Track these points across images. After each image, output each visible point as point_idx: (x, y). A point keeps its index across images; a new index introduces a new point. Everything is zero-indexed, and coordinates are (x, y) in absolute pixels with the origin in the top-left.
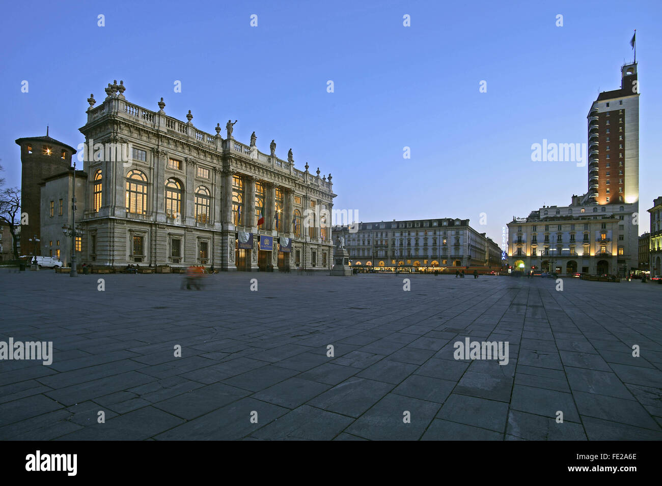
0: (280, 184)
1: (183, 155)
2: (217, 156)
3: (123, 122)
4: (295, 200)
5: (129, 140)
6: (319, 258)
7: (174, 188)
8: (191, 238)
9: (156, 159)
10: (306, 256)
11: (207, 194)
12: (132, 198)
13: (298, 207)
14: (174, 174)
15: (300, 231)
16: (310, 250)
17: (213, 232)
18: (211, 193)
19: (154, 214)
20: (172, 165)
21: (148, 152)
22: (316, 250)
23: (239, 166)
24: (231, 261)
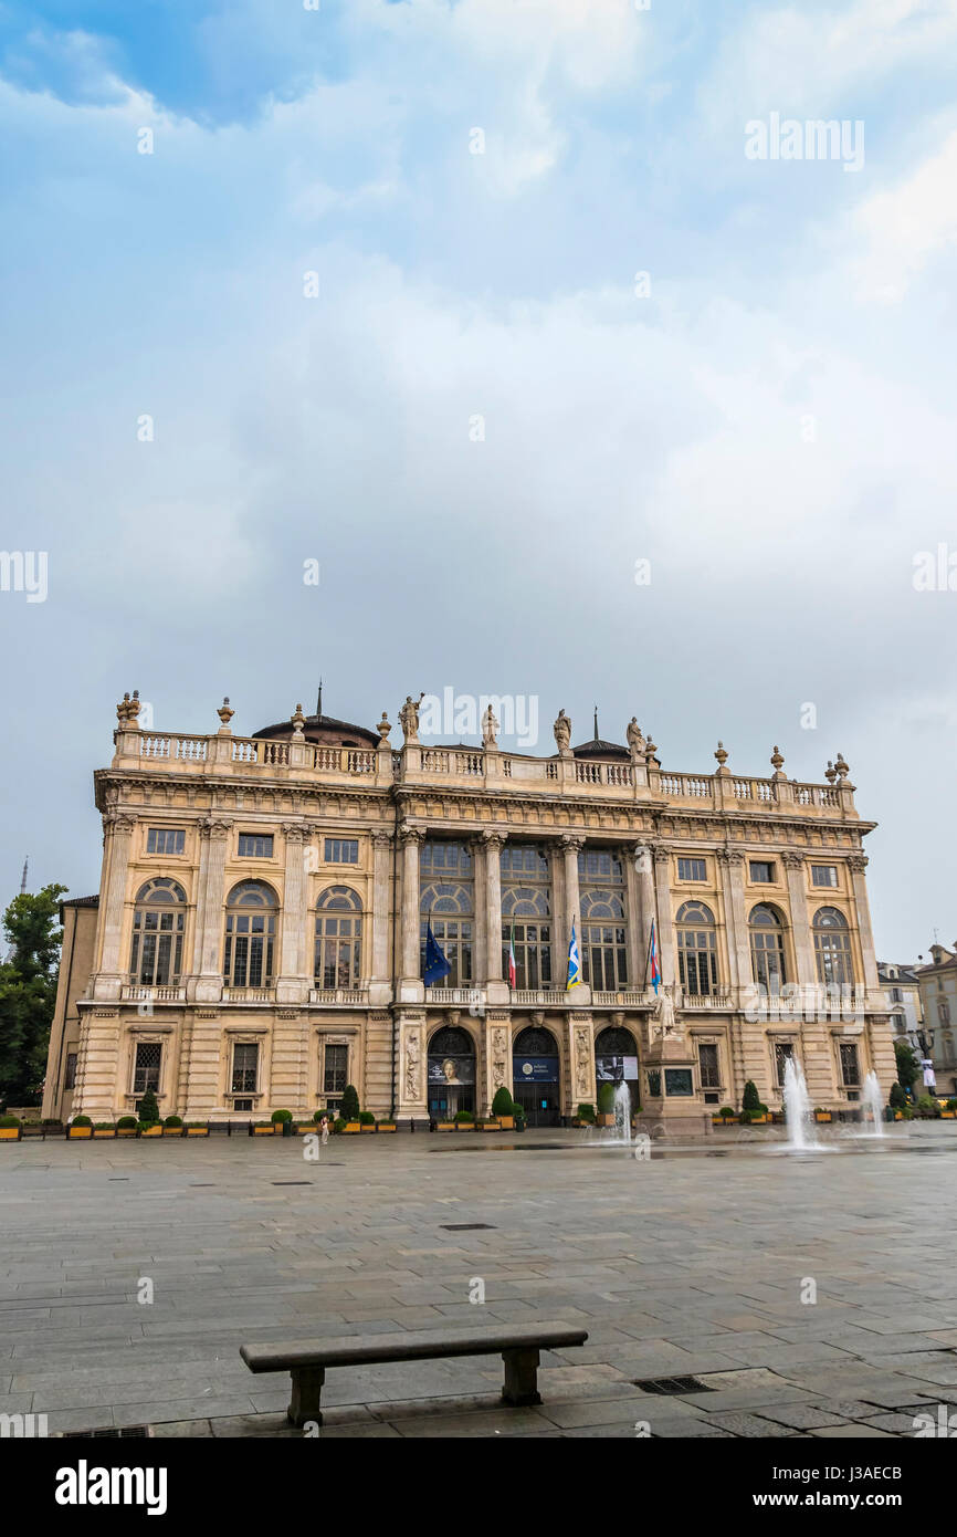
0: (594, 834)
1: (274, 818)
2: (373, 800)
3: (125, 781)
4: (677, 871)
5: (141, 813)
6: (813, 1067)
7: (255, 905)
8: (290, 1036)
9: (204, 844)
10: (742, 1061)
11: (353, 907)
12: (145, 948)
13: (698, 893)
14: (250, 870)
15: (714, 973)
16: (762, 1037)
17: (364, 1012)
18: (364, 903)
19: (192, 982)
20: (250, 849)
21: (189, 830)
22: (793, 1037)
23: (437, 813)
24: (409, 1097)
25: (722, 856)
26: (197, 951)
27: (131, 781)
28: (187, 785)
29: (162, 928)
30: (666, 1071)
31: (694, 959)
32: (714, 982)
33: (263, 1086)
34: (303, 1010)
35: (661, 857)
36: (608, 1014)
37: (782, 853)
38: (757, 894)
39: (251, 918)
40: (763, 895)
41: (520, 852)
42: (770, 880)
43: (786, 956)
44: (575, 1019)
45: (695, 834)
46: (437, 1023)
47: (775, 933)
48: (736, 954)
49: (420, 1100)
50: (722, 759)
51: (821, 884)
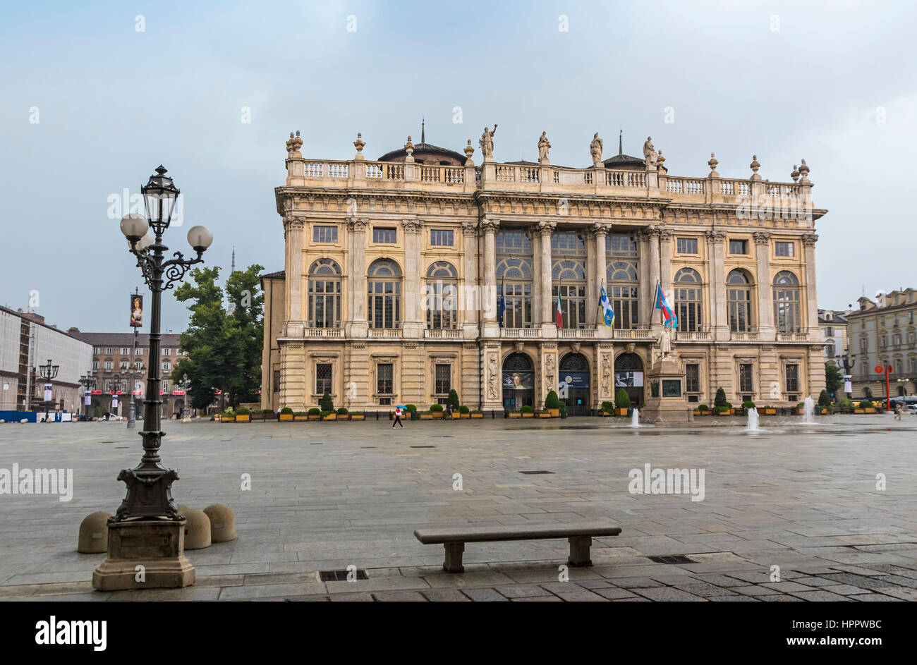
0: (618, 222)
1: (396, 217)
2: (463, 202)
3: (295, 194)
4: (676, 247)
5: (308, 216)
6: (765, 379)
7: (385, 276)
8: (413, 359)
9: (350, 235)
10: (716, 375)
11: (451, 275)
12: (317, 304)
13: (691, 262)
14: (382, 252)
15: (699, 316)
16: (731, 360)
17: (461, 344)
18: (458, 271)
19: (348, 325)
20: (381, 238)
21: (340, 226)
22: (753, 359)
23: (507, 210)
24: (491, 397)
25: (710, 236)
26: (350, 306)
27: (299, 194)
28: (336, 195)
29: (327, 291)
30: (663, 381)
31: (685, 308)
32: (699, 323)
33: (397, 390)
34: (420, 342)
35: (665, 238)
36: (624, 344)
37: (754, 233)
38: (733, 263)
39: (384, 284)
40: (738, 263)
41: (565, 236)
42: (744, 253)
43: (752, 305)
44: (601, 347)
45: (690, 221)
46: (508, 350)
47: (745, 289)
48: (716, 304)
49: (498, 399)
50: (713, 166)
51: (782, 255)
